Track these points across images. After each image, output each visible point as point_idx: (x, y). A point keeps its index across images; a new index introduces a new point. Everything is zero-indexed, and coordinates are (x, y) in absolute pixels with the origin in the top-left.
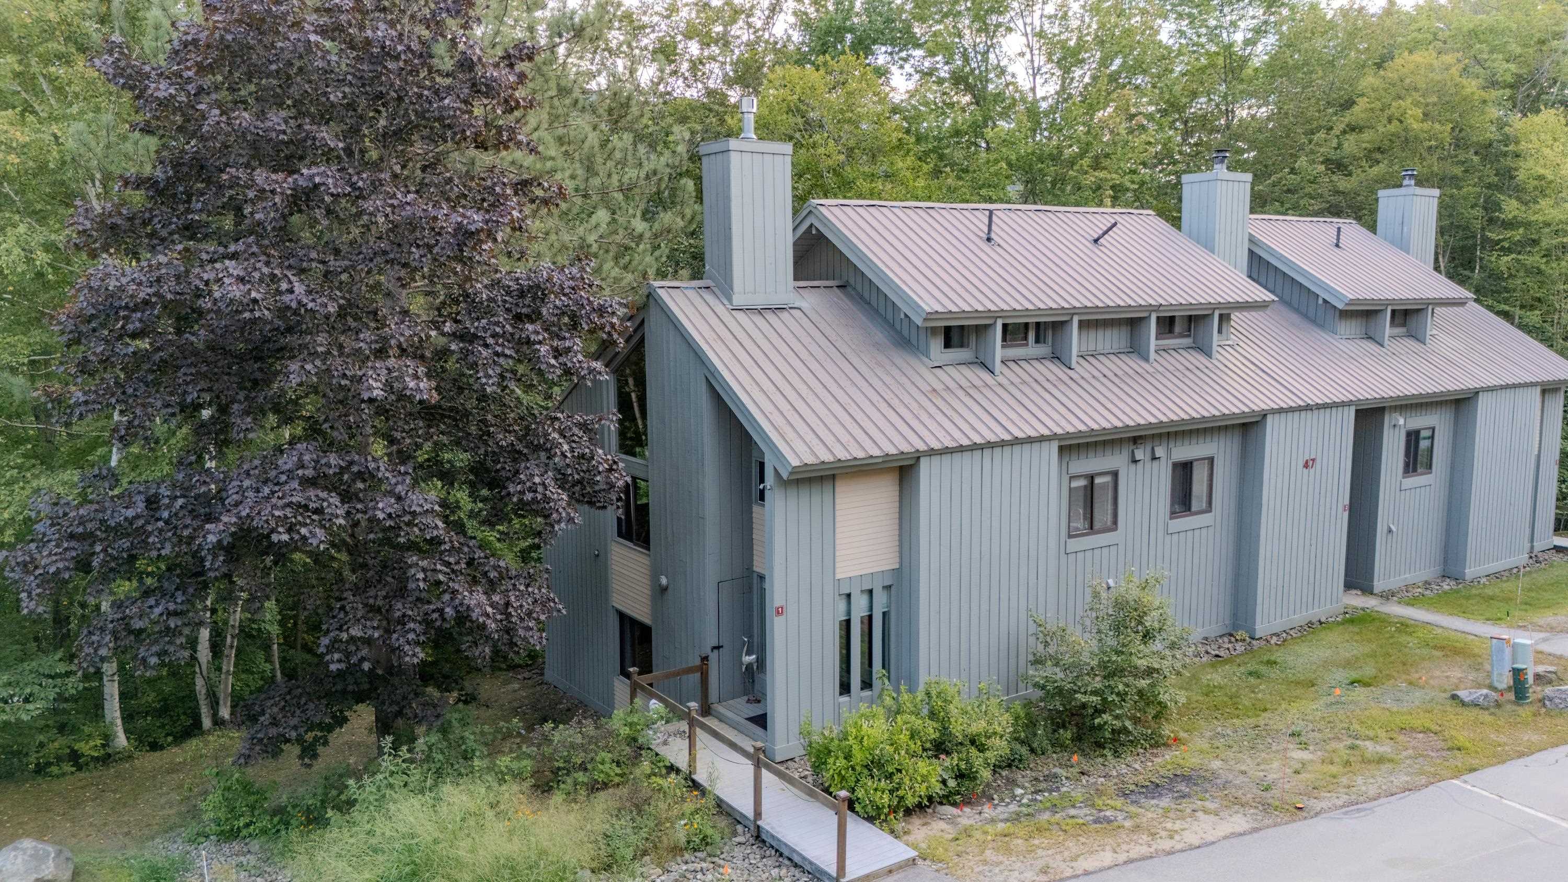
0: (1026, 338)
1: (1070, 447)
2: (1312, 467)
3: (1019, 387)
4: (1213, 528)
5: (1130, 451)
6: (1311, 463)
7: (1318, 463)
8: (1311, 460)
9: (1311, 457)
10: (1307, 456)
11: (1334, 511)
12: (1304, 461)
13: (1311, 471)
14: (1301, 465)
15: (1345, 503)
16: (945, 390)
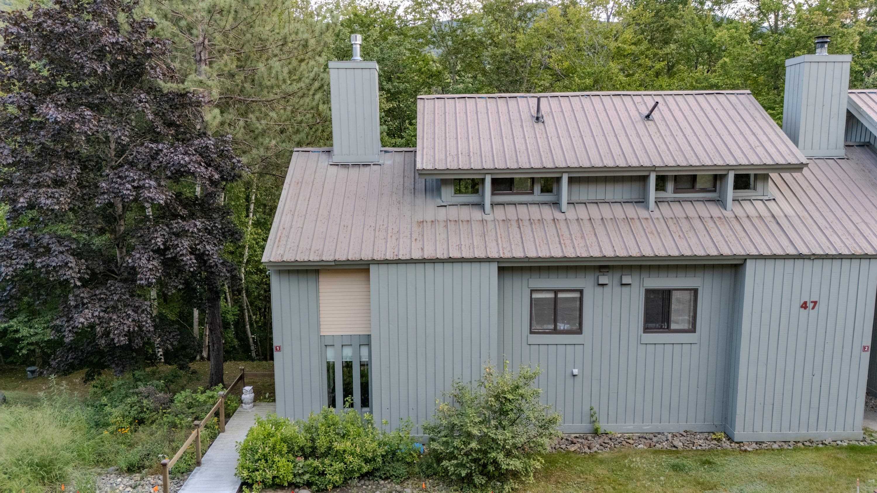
0: (532, 189)
1: (512, 269)
2: (813, 308)
3: (497, 223)
4: (698, 346)
5: (596, 276)
6: (812, 305)
7: (822, 306)
8: (812, 302)
9: (812, 300)
10: (805, 298)
11: (847, 350)
12: (802, 302)
13: (811, 311)
14: (797, 305)
15: (864, 344)
16: (432, 221)
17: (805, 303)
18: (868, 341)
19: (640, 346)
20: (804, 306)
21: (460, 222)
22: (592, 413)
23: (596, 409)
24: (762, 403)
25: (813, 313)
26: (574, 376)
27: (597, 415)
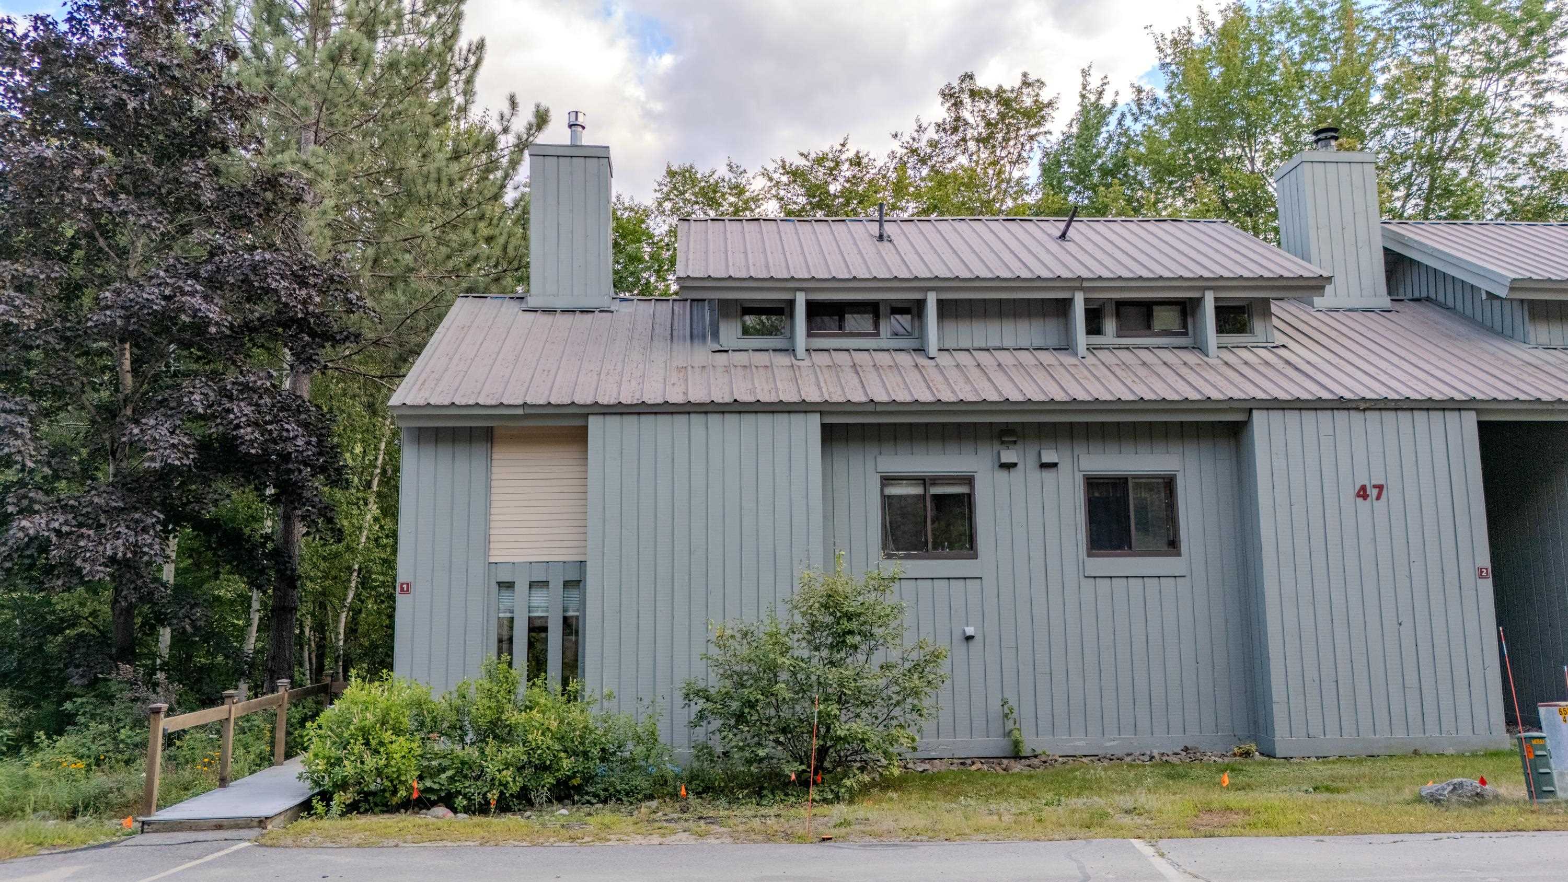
1: (846, 437)
2: (1378, 498)
3: (818, 369)
4: (1188, 579)
5: (995, 452)
6: (1375, 492)
7: (1393, 493)
8: (1375, 486)
9: (1374, 482)
10: (1362, 480)
11: (1451, 575)
12: (1358, 487)
13: (1376, 503)
14: (1349, 492)
15: (1479, 564)
16: (704, 367)
17: (1363, 488)
18: (1484, 560)
19: (1084, 582)
20: (1362, 493)
21: (754, 369)
22: (1007, 711)
23: (1013, 702)
24: (1317, 679)
25: (1380, 506)
26: (969, 638)
27: (1015, 715)
